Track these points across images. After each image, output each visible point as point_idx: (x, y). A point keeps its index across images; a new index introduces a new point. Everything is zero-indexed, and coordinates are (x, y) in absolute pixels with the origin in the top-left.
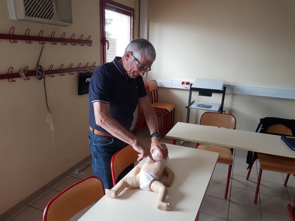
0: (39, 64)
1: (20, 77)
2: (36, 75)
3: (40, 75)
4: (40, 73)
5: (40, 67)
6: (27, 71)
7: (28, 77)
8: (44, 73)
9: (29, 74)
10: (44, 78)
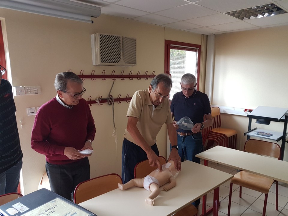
0: (110, 94)
1: (96, 103)
2: (107, 102)
3: (110, 102)
4: (111, 101)
5: (110, 96)
6: (101, 99)
7: (102, 103)
8: (113, 101)
9: (102, 101)
10: (113, 104)
